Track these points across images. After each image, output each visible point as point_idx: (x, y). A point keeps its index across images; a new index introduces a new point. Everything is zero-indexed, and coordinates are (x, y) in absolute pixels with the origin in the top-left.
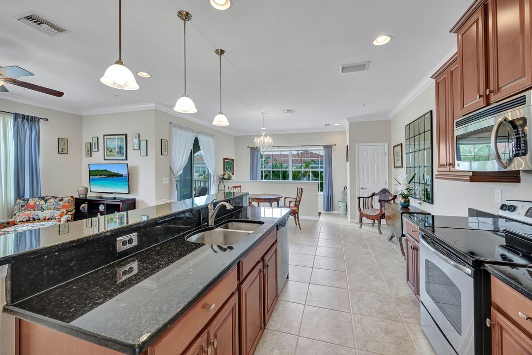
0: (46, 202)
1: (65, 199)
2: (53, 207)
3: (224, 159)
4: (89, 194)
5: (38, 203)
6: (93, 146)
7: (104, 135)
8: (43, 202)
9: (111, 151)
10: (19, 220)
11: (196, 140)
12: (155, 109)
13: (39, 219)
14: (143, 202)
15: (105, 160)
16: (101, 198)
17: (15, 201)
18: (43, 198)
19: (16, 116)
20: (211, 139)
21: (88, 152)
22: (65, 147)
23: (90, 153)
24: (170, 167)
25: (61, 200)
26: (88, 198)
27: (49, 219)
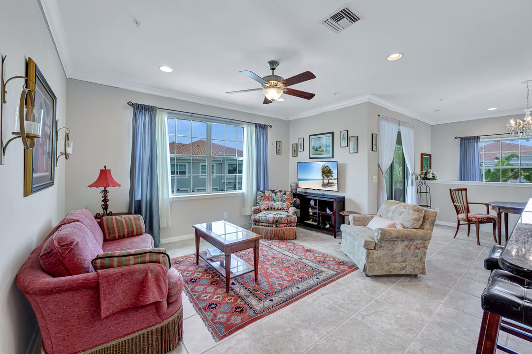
0: (276, 195)
1: (287, 193)
2: (280, 199)
3: (422, 155)
4: (298, 190)
5: (271, 195)
6: (299, 146)
7: (310, 136)
8: (273, 194)
9: (316, 150)
10: (262, 208)
11: (399, 133)
12: (368, 102)
13: (274, 209)
14: (351, 200)
15: (310, 158)
16: (306, 193)
17: (257, 193)
18: (273, 191)
19: (257, 125)
20: (411, 131)
21: (295, 152)
22: (280, 148)
23: (296, 153)
24: (379, 165)
25: (285, 194)
26: (297, 193)
27: (280, 209)
